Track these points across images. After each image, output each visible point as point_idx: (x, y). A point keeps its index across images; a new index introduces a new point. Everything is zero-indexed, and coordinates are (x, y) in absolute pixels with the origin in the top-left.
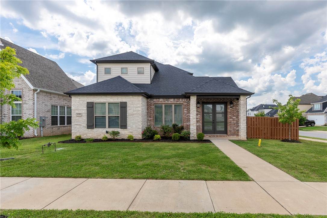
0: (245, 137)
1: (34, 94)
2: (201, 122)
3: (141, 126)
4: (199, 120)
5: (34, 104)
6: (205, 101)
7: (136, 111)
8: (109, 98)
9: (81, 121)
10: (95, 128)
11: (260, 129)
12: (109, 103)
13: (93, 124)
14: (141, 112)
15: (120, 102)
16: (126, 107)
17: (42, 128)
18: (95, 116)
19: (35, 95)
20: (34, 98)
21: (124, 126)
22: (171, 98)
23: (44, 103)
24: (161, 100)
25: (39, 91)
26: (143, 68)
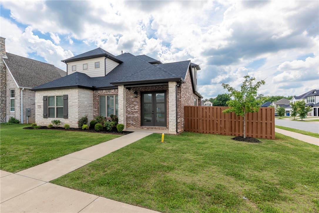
0: (174, 131)
1: (20, 91)
2: (139, 113)
3: (78, 116)
4: (137, 110)
5: (20, 99)
6: (143, 90)
7: (74, 102)
8: (57, 92)
9: (41, 112)
10: (49, 117)
11: (215, 122)
12: (57, 97)
13: (47, 114)
14: (77, 103)
15: (64, 95)
16: (67, 99)
17: (27, 117)
18: (49, 108)
19: (22, 92)
20: (20, 95)
21: (66, 117)
22: (112, 89)
23: (30, 98)
24: (104, 91)
25: (23, 89)
26: (99, 62)
